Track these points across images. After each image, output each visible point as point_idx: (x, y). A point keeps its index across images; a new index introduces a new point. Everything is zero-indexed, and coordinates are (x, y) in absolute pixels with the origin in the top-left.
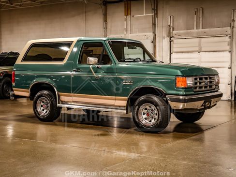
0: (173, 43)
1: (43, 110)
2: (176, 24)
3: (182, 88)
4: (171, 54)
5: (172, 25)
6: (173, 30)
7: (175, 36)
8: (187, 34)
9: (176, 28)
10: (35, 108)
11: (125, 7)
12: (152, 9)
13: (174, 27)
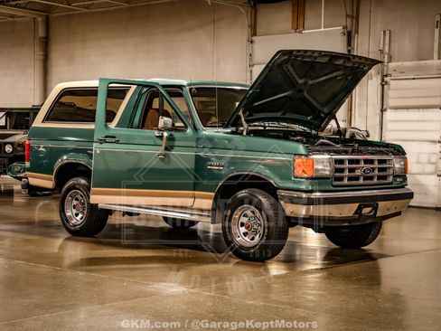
0: (389, 89)
1: (77, 215)
2: (395, 47)
3: (307, 178)
4: (383, 110)
5: (387, 50)
6: (390, 61)
7: (394, 74)
8: (419, 68)
9: (396, 55)
10: (62, 210)
11: (293, 11)
12: (347, 16)
13: (392, 54)
